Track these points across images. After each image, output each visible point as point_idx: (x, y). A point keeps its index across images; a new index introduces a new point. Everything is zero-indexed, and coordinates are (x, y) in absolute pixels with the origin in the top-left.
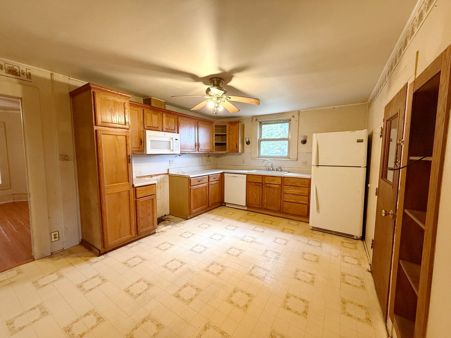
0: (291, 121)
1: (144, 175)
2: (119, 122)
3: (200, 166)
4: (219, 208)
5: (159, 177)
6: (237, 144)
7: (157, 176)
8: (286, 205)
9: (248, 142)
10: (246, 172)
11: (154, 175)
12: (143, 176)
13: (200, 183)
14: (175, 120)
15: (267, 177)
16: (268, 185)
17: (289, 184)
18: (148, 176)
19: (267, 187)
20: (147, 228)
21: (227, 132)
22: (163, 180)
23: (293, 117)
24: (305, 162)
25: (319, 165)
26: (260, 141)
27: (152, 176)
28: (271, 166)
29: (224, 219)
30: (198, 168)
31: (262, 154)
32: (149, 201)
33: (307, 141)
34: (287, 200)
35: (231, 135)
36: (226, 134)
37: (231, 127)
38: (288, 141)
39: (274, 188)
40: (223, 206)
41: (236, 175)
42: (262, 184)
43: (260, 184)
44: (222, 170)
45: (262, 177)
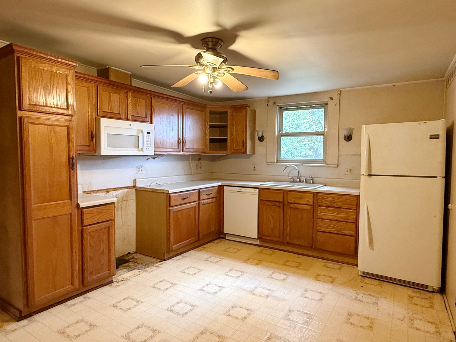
0: (329, 106)
1: (97, 189)
2: (57, 105)
3: (185, 175)
4: (215, 242)
5: (120, 192)
6: (243, 141)
7: (117, 191)
8: (321, 237)
9: (261, 138)
10: (258, 184)
11: (111, 189)
12: (93, 191)
13: (184, 201)
14: (146, 102)
15: (292, 193)
16: (292, 205)
17: (327, 203)
18: (102, 191)
19: (291, 208)
20: (99, 275)
21: (229, 122)
22: (127, 196)
23: (332, 99)
24: (350, 170)
25: (372, 174)
26: (280, 136)
27: (109, 190)
28: (297, 175)
29: (223, 261)
30: (183, 179)
31: (284, 155)
32: (103, 230)
33: (353, 136)
34: (322, 229)
35: (235, 127)
36: (227, 125)
37: (235, 114)
38: (323, 136)
39: (302, 210)
40: (221, 239)
41: (243, 189)
42: (284, 204)
43: (280, 204)
44: (220, 182)
45: (284, 192)
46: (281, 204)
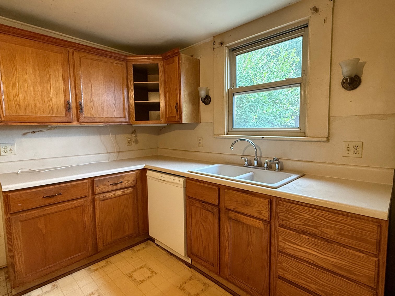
0: (310, 28)
3: (108, 153)
6: (177, 104)
9: (205, 99)
15: (231, 191)
16: (232, 215)
19: (230, 219)
21: (161, 78)
23: (316, 10)
24: (356, 147)
26: (232, 94)
28: (254, 155)
33: (363, 78)
34: (288, 277)
35: (167, 84)
36: (159, 83)
37: (166, 66)
38: (300, 87)
39: (249, 227)
40: (150, 242)
41: (166, 177)
42: (219, 209)
43: (213, 209)
44: (144, 164)
45: (219, 188)
46: (215, 210)
